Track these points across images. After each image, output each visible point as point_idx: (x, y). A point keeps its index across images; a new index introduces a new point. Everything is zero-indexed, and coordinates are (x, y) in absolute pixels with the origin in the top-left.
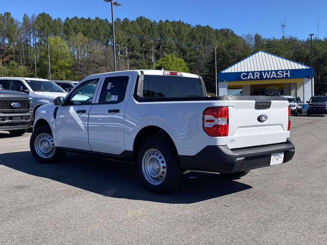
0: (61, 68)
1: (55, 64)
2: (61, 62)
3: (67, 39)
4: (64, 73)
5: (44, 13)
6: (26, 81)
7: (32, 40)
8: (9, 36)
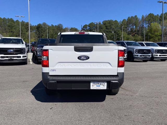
0: (156, 36)
1: (153, 34)
2: (156, 33)
3: (160, 23)
4: (157, 38)
5: (151, 13)
6: (145, 43)
7: (145, 25)
8: (135, 25)
